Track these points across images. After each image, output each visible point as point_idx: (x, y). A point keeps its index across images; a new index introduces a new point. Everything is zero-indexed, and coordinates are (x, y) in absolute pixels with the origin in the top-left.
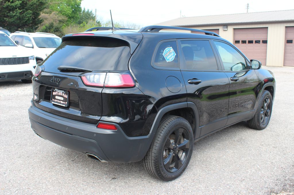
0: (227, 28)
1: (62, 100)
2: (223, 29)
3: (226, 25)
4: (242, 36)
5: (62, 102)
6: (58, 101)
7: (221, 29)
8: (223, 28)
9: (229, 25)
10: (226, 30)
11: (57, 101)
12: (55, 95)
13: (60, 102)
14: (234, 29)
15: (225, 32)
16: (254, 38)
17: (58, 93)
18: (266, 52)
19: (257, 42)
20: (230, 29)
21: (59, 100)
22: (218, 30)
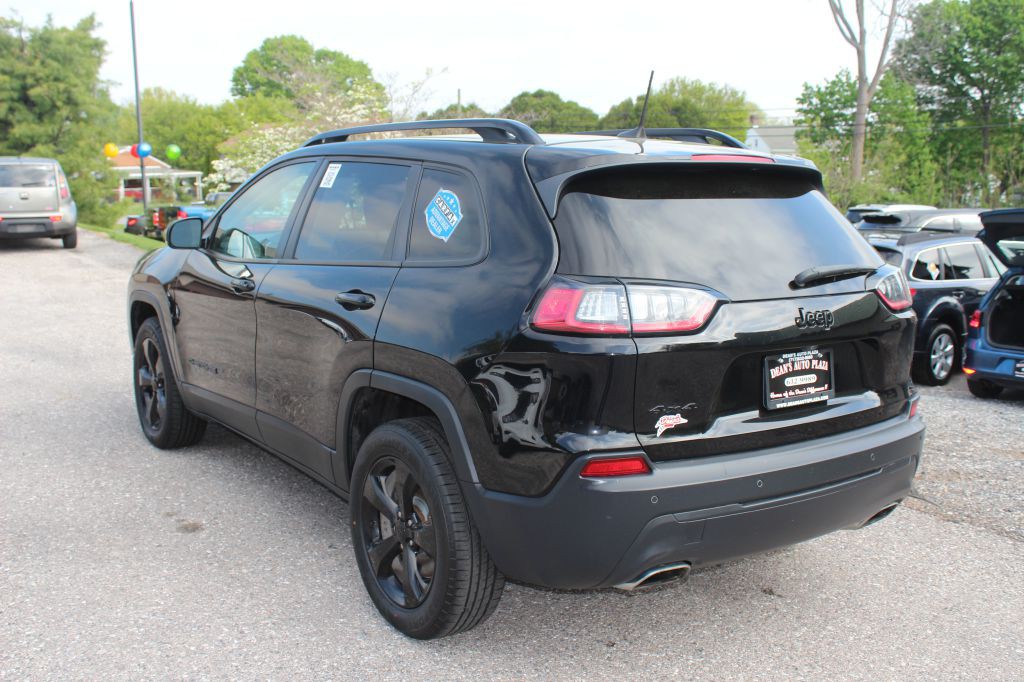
1: (810, 385)
5: (812, 390)
6: (798, 392)
11: (791, 393)
12: (783, 377)
13: (804, 392)
17: (793, 363)
21: (801, 387)
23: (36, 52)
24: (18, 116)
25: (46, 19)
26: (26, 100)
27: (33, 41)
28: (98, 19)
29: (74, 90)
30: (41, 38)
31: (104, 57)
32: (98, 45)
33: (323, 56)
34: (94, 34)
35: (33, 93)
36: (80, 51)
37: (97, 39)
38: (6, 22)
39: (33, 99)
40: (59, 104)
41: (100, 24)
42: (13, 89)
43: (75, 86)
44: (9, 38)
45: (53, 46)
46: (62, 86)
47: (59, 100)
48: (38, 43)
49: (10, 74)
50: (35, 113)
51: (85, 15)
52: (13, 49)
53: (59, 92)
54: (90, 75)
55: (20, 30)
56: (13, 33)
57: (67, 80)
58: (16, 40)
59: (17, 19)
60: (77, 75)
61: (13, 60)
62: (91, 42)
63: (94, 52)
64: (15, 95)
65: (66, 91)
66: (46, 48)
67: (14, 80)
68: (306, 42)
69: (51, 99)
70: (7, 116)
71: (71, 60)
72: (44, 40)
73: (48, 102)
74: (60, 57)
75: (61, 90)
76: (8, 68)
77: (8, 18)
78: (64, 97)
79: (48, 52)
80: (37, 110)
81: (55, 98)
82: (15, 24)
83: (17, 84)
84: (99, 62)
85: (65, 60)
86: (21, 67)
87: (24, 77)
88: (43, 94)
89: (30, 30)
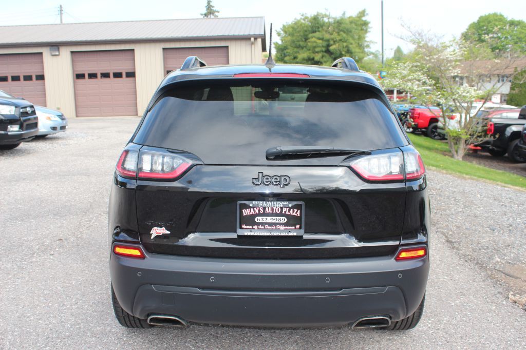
0: (59, 50)
2: (51, 53)
3: (55, 46)
4: (87, 67)
7: (46, 52)
8: (51, 50)
9: (61, 45)
10: (57, 53)
14: (72, 52)
15: (55, 57)
16: (111, 68)
18: (136, 92)
19: (118, 75)
20: (65, 53)
22: (41, 54)
23: (334, 29)
24: (325, 59)
25: (343, 13)
26: (328, 51)
27: (334, 23)
28: (367, 12)
29: (351, 46)
30: (338, 22)
31: (369, 30)
32: (366, 24)
33: (512, 23)
34: (364, 19)
35: (332, 48)
36: (355, 27)
37: (366, 21)
38: (323, 15)
39: (331, 51)
40: (343, 53)
41: (367, 14)
42: (323, 47)
43: (351, 44)
44: (324, 23)
45: (343, 25)
46: (345, 44)
47: (343, 51)
48: (336, 25)
49: (322, 39)
50: (332, 58)
51: (361, 10)
52: (324, 27)
53: (343, 47)
54: (360, 38)
55: (329, 18)
56: (326, 20)
57: (348, 41)
58: (327, 23)
59: (328, 14)
60: (354, 39)
61: (324, 33)
62: (362, 22)
63: (364, 27)
64: (324, 49)
65: (347, 46)
66: (339, 26)
67: (324, 42)
68: (503, 16)
69: (340, 51)
70: (320, 59)
71: (351, 32)
72: (339, 23)
73: (338, 52)
74: (345, 30)
75: (345, 46)
76: (321, 37)
77: (324, 13)
78: (345, 49)
79: (341, 28)
80: (333, 56)
81: (341, 50)
82: (326, 16)
83: (325, 44)
84: (366, 32)
85: (348, 31)
86: (327, 36)
87: (328, 41)
88: (336, 48)
89: (333, 18)
